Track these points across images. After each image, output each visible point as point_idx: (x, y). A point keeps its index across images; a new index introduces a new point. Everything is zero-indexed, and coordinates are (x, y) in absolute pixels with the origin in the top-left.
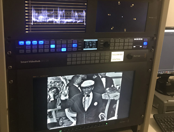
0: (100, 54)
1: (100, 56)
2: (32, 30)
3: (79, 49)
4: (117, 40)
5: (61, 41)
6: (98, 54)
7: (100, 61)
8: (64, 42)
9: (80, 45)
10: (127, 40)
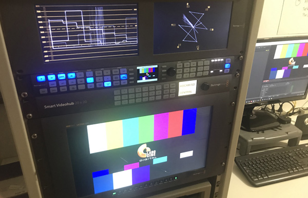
0: (163, 87)
3: (130, 82)
4: (187, 64)
5: (103, 71)
6: (159, 87)
7: (162, 97)
8: (107, 72)
9: (132, 76)
10: (200, 63)
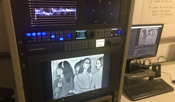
1: (88, 43)
2: (36, 24)
4: (100, 30)
5: (59, 32)
7: (88, 47)
9: (73, 35)
10: (106, 30)
